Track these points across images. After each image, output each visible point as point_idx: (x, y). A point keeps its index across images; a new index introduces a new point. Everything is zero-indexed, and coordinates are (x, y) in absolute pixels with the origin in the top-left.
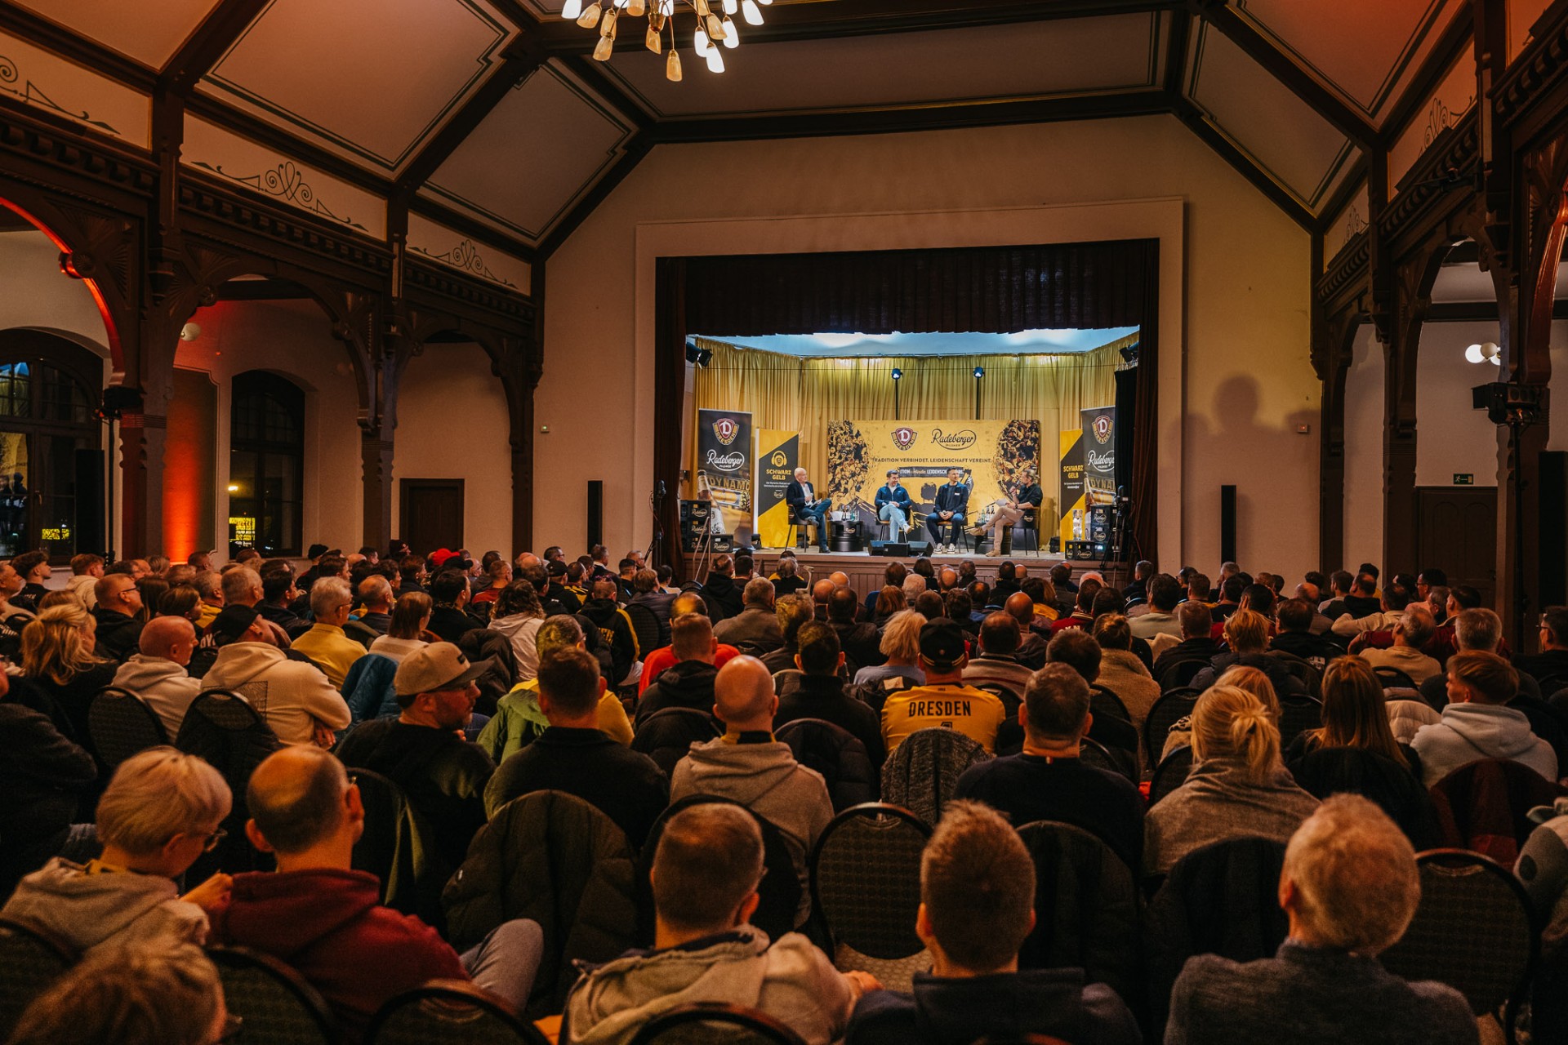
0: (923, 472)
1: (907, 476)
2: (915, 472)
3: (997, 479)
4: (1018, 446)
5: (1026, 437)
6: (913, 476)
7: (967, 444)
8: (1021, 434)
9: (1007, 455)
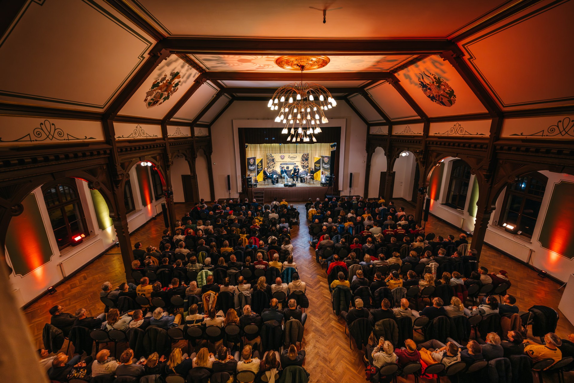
5: (306, 157)
9: (303, 160)
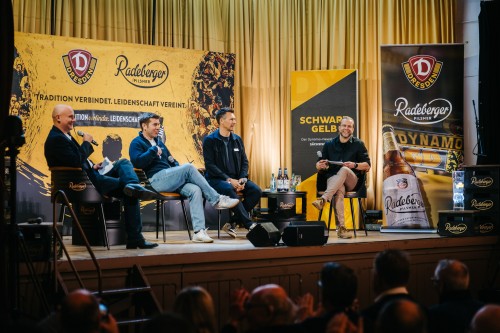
0: (104, 119)
1: (84, 124)
2: (95, 118)
3: (192, 131)
4: (214, 87)
5: (223, 77)
6: (91, 123)
7: (158, 81)
8: (218, 71)
9: (204, 100)
